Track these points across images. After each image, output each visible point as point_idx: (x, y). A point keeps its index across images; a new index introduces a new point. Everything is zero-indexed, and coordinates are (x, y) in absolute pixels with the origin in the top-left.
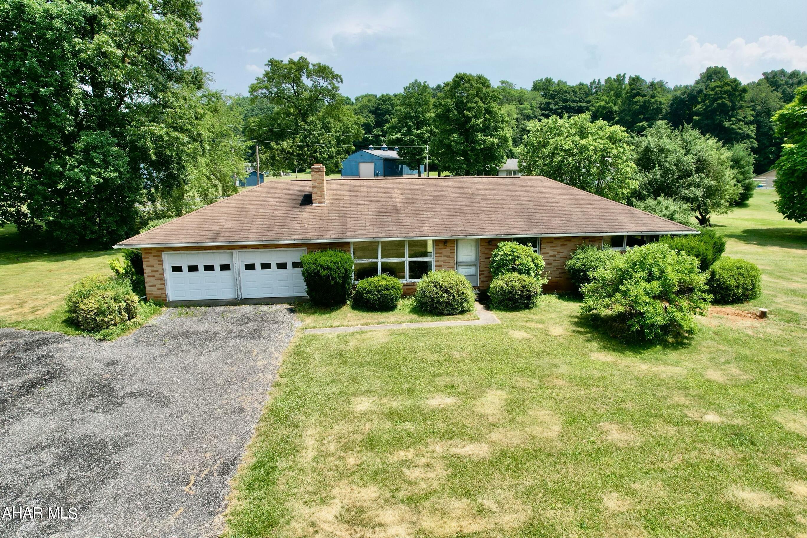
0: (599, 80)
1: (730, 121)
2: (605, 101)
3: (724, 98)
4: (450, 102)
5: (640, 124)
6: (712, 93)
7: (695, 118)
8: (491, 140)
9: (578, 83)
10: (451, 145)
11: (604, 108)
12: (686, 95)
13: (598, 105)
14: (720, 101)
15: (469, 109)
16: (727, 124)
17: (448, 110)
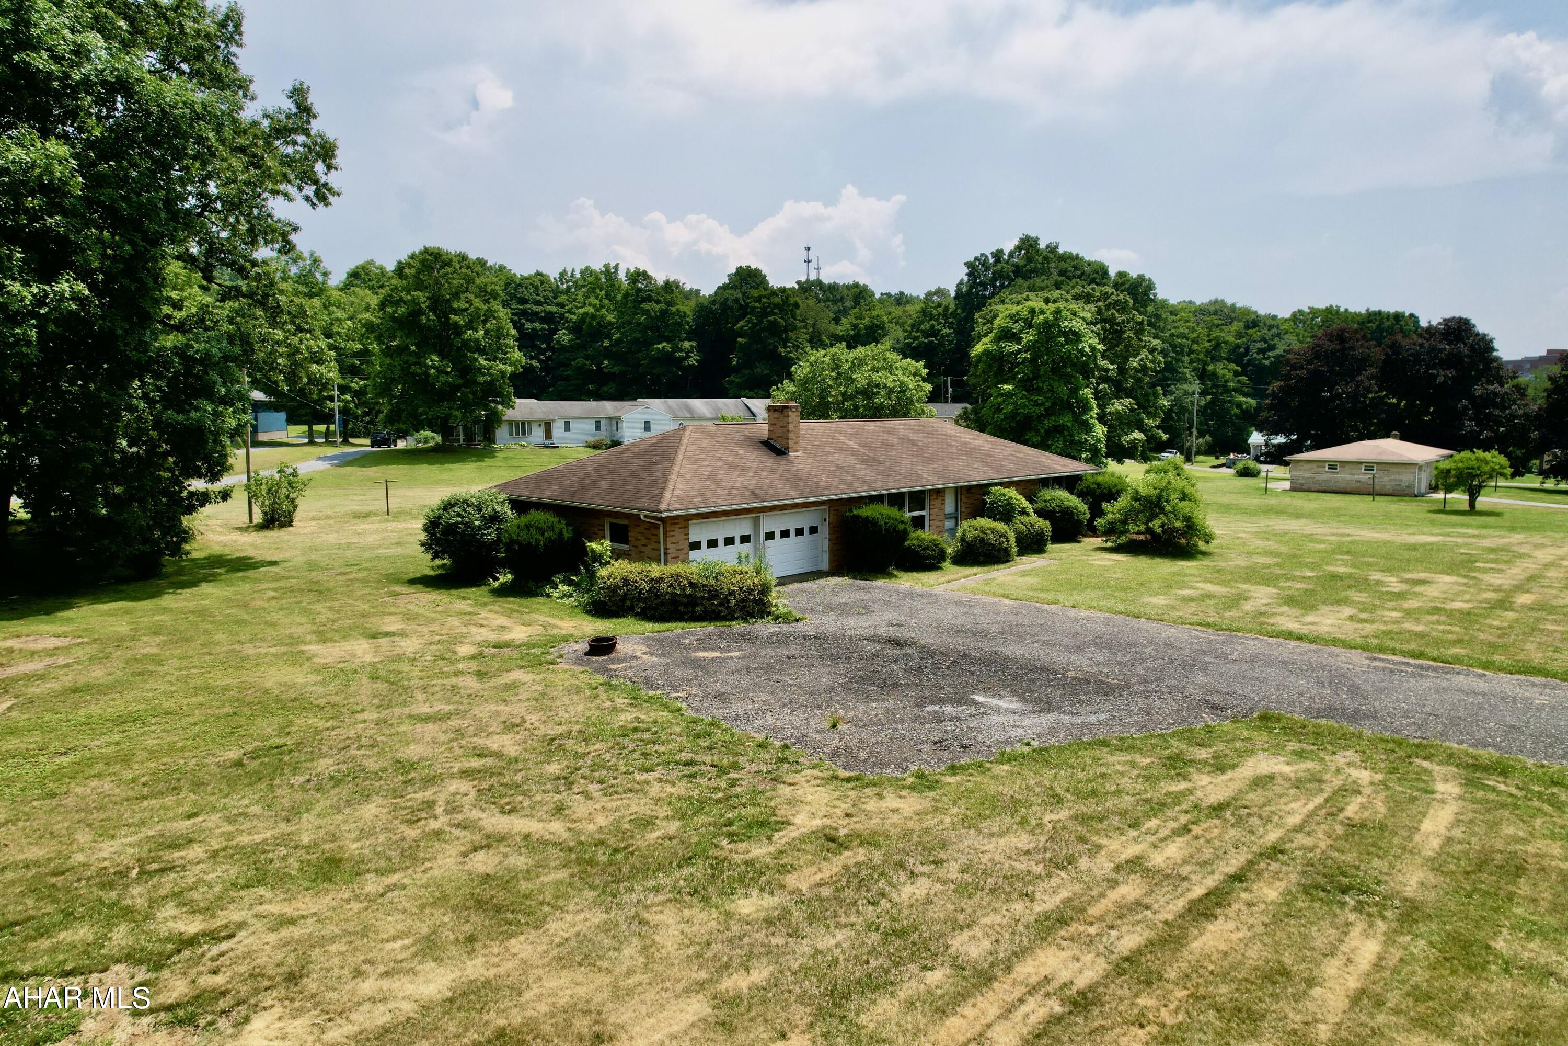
0: (573, 271)
1: (786, 347)
2: (594, 306)
3: (775, 314)
4: (422, 297)
5: (660, 346)
6: (757, 305)
7: (739, 340)
8: (502, 366)
9: (533, 272)
10: (429, 375)
11: (593, 317)
12: (717, 306)
13: (582, 311)
14: (771, 318)
15: (456, 312)
16: (782, 351)
17: (420, 312)
